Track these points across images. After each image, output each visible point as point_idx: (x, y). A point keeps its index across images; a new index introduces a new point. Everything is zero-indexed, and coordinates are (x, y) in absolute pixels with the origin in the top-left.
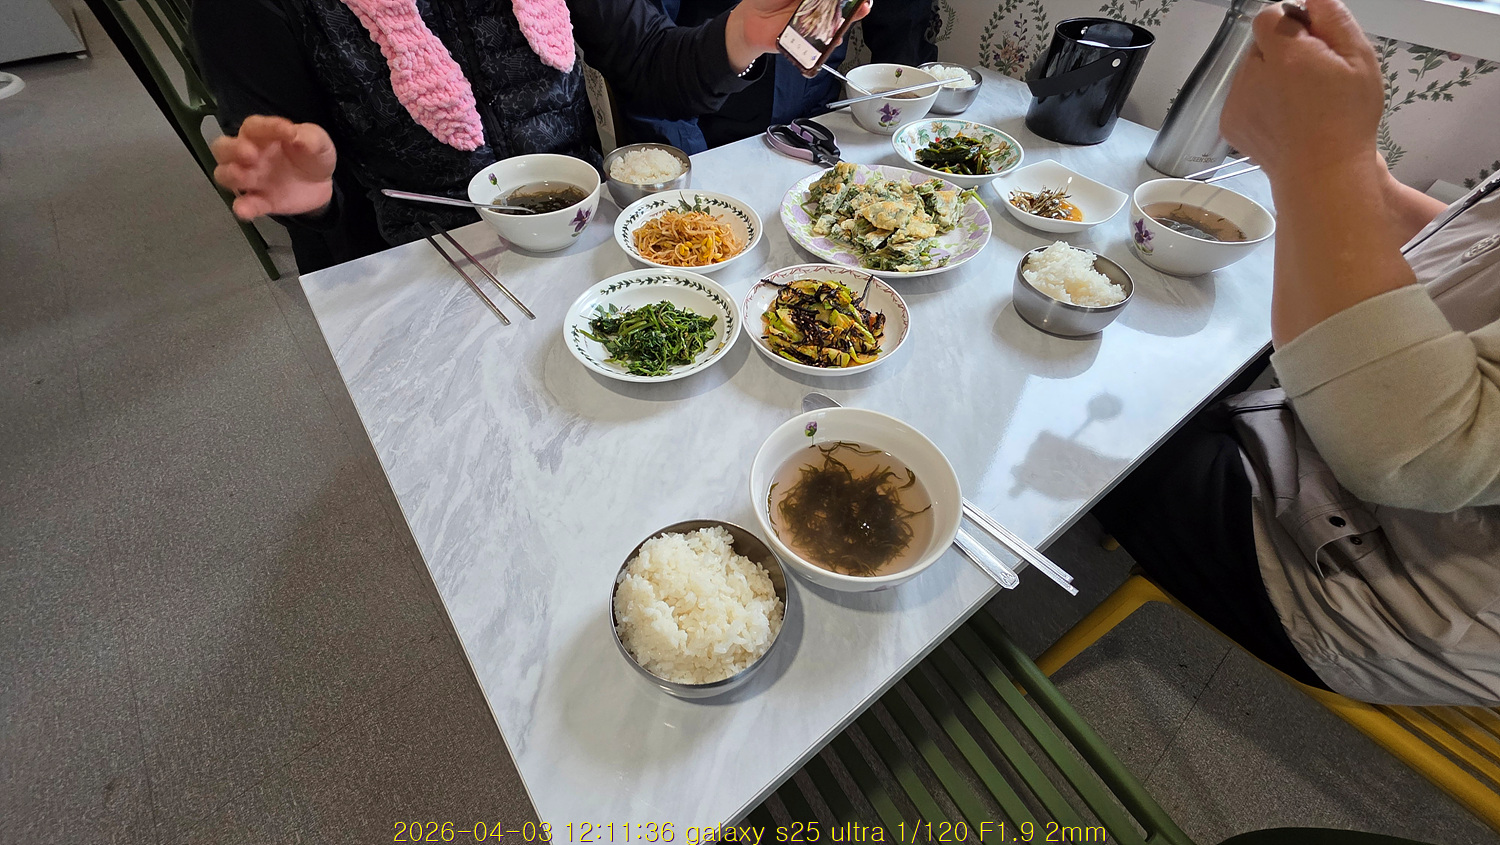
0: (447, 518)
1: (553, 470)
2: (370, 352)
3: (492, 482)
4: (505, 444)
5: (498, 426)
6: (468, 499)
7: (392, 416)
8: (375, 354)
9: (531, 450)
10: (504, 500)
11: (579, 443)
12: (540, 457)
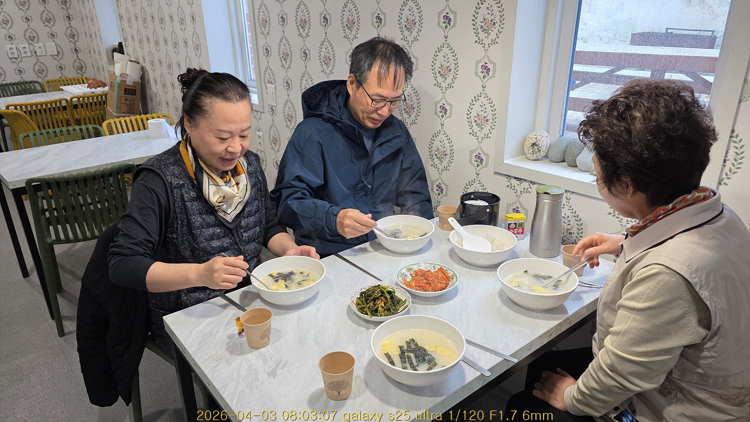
0: (237, 394)
1: (274, 378)
2: (198, 343)
3: (252, 383)
4: (255, 370)
5: (251, 365)
6: (244, 388)
7: (211, 364)
8: (200, 343)
9: (265, 372)
10: (257, 388)
11: (283, 369)
12: (269, 374)
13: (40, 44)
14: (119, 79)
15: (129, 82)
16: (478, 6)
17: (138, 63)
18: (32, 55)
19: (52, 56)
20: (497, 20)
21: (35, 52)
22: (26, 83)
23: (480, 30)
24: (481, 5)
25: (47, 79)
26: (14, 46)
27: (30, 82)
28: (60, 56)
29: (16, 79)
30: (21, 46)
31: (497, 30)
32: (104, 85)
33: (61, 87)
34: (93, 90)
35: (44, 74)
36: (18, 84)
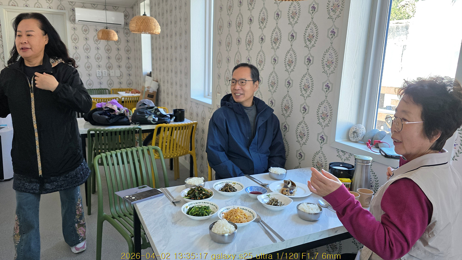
13: (113, 71)
14: (146, 89)
15: (151, 91)
16: (325, 54)
17: (157, 82)
18: (108, 75)
19: (117, 77)
20: (334, 60)
21: (110, 74)
22: (102, 89)
23: (325, 66)
24: (326, 53)
25: (112, 88)
26: (100, 71)
27: (104, 89)
28: (121, 77)
29: (98, 87)
30: (103, 71)
31: (334, 66)
32: (139, 93)
33: (118, 92)
34: (133, 94)
35: (112, 86)
36: (98, 89)
